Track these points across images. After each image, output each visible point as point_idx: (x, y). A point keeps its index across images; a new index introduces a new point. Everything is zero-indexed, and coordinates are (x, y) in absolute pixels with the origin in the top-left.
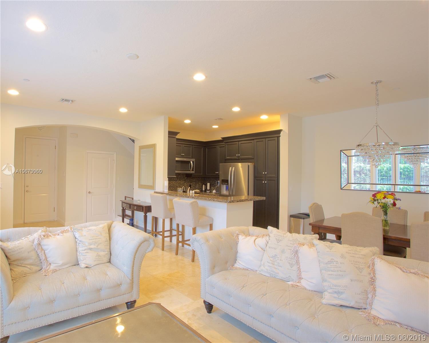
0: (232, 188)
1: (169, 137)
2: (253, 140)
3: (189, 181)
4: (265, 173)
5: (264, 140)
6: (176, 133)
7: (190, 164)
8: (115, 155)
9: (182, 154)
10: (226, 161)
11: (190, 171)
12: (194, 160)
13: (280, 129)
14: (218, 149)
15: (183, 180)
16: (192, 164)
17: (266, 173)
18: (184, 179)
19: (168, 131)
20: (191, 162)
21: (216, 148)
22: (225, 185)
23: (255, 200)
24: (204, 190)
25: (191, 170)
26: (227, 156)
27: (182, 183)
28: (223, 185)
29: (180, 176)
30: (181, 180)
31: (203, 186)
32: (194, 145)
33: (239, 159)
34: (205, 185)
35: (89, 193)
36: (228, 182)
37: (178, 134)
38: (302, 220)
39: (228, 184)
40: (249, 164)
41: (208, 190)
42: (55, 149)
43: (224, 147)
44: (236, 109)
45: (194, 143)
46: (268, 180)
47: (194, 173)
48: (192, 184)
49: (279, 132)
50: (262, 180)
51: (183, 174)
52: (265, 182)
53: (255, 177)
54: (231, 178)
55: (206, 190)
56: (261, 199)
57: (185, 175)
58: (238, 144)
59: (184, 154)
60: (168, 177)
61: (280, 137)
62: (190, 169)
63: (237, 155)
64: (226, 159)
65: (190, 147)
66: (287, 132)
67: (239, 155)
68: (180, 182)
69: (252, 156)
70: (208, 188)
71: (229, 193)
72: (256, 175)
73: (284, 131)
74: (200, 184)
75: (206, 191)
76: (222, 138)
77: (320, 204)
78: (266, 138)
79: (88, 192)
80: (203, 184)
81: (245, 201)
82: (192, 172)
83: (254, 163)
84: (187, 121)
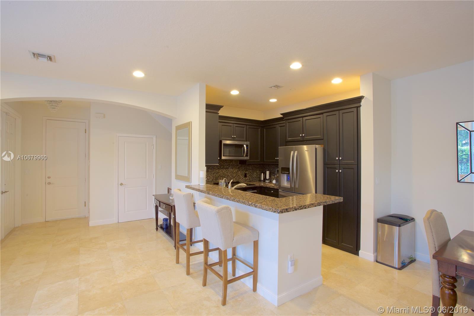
0: (295, 178)
1: (206, 112)
2: (322, 114)
3: (244, 169)
4: (339, 159)
5: (337, 113)
6: (219, 107)
7: (243, 148)
8: (155, 138)
9: (233, 136)
10: (287, 143)
11: (243, 156)
12: (248, 143)
13: (361, 95)
14: (279, 129)
15: (235, 168)
16: (245, 148)
17: (341, 158)
18: (237, 167)
19: (206, 104)
20: (245, 146)
21: (275, 127)
22: (286, 175)
23: (325, 204)
24: (262, 179)
25: (245, 156)
26: (288, 138)
27: (234, 171)
28: (283, 174)
29: (231, 163)
30: (234, 168)
31: (262, 174)
32: (249, 125)
33: (303, 141)
34: (263, 173)
35: (121, 185)
36: (289, 171)
37: (221, 109)
38: (398, 228)
39: (289, 173)
40: (317, 146)
41: (267, 180)
42: (86, 133)
43: (284, 126)
44: (296, 66)
45: (249, 123)
46: (343, 168)
47: (249, 159)
48: (247, 173)
49: (359, 100)
50: (336, 169)
51: (236, 161)
52: (339, 171)
53: (325, 164)
54: (293, 165)
55: (265, 179)
56: (336, 202)
57: (239, 162)
58: (302, 120)
59: (235, 136)
60: (206, 166)
61: (361, 107)
62: (243, 154)
63: (301, 135)
64: (286, 141)
65: (244, 127)
66: (371, 99)
67: (303, 135)
68: (232, 170)
69: (321, 135)
70: (268, 177)
71: (290, 185)
72: (327, 161)
73: (366, 98)
74: (258, 172)
75: (265, 181)
76: (281, 114)
77: (439, 211)
78: (339, 110)
79: (119, 184)
80: (261, 173)
81: (308, 208)
82: (245, 158)
83: (323, 145)
84: (235, 92)
